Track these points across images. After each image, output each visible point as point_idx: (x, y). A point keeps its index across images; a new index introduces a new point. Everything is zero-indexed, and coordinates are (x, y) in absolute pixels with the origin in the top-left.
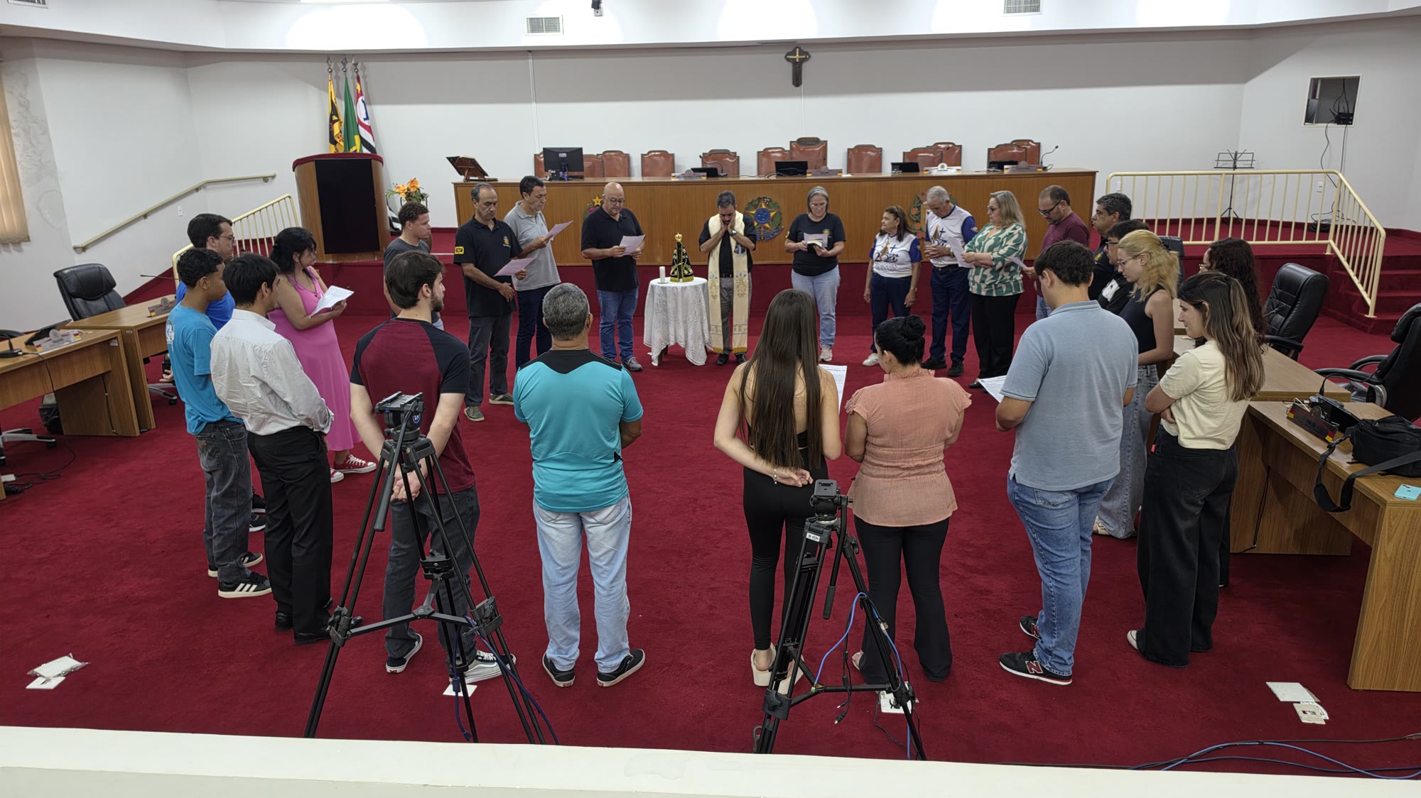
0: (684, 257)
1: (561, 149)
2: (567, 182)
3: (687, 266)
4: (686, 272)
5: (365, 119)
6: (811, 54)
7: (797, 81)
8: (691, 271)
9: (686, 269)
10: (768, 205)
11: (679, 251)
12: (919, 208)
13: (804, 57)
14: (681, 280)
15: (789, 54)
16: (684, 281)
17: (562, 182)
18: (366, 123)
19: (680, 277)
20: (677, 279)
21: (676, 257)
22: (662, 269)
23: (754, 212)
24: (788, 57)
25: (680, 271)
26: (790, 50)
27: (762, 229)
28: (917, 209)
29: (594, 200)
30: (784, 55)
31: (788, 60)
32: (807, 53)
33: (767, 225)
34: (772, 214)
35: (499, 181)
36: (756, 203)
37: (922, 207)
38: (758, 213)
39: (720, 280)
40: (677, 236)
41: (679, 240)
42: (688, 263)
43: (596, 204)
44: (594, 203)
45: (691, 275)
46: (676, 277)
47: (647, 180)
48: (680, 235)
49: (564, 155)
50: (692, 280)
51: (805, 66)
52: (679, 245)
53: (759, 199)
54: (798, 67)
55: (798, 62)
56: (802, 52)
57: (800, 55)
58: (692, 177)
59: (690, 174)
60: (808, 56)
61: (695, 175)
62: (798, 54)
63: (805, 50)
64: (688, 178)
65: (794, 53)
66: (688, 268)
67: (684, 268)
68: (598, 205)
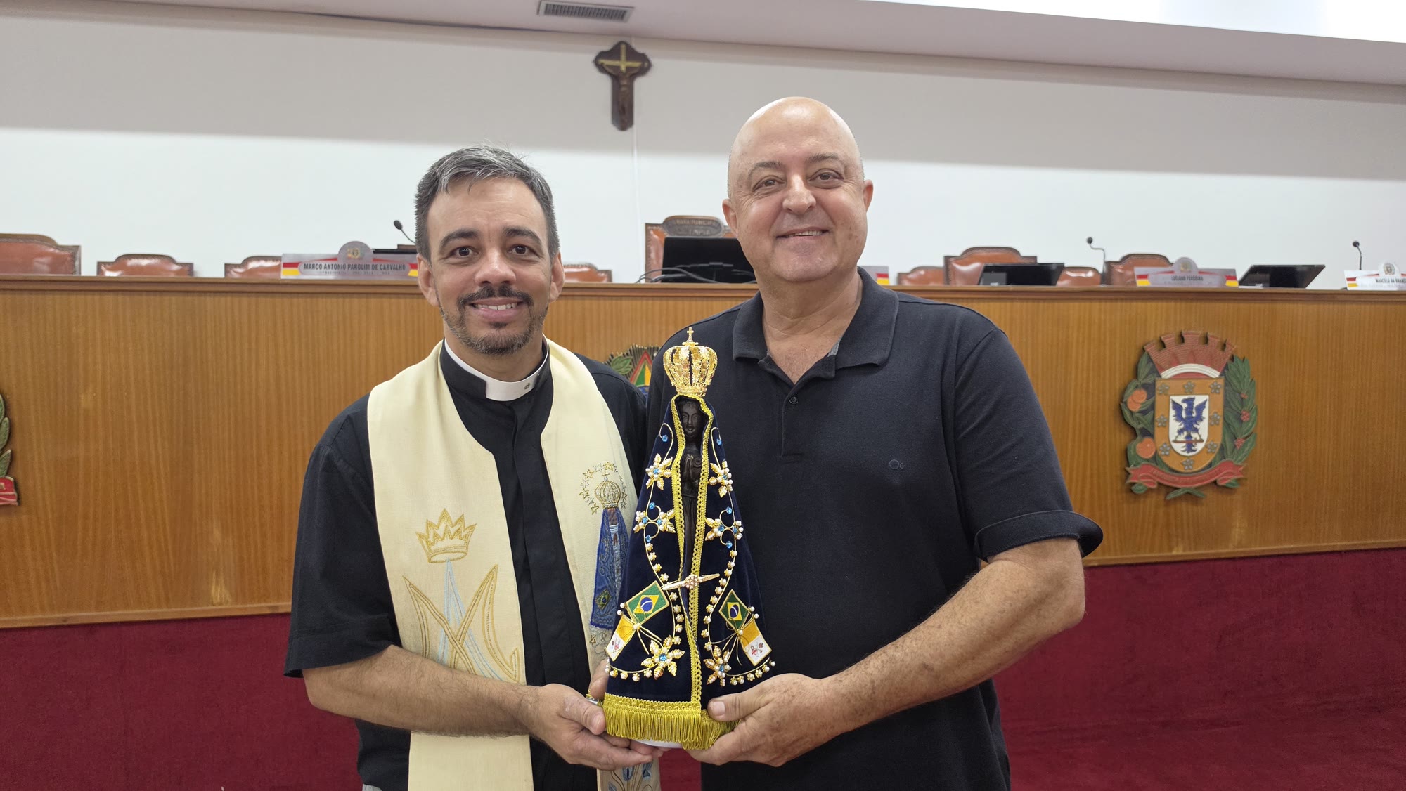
6: (654, 61)
7: (623, 117)
13: (637, 64)
15: (603, 55)
24: (603, 61)
26: (606, 47)
31: (603, 68)
32: (643, 58)
54: (624, 86)
55: (624, 74)
56: (632, 54)
57: (628, 59)
58: (367, 267)
59: (360, 259)
60: (646, 64)
61: (378, 264)
62: (623, 57)
63: (640, 49)
64: (351, 271)
65: (613, 53)
66: (739, 617)
67: (708, 619)
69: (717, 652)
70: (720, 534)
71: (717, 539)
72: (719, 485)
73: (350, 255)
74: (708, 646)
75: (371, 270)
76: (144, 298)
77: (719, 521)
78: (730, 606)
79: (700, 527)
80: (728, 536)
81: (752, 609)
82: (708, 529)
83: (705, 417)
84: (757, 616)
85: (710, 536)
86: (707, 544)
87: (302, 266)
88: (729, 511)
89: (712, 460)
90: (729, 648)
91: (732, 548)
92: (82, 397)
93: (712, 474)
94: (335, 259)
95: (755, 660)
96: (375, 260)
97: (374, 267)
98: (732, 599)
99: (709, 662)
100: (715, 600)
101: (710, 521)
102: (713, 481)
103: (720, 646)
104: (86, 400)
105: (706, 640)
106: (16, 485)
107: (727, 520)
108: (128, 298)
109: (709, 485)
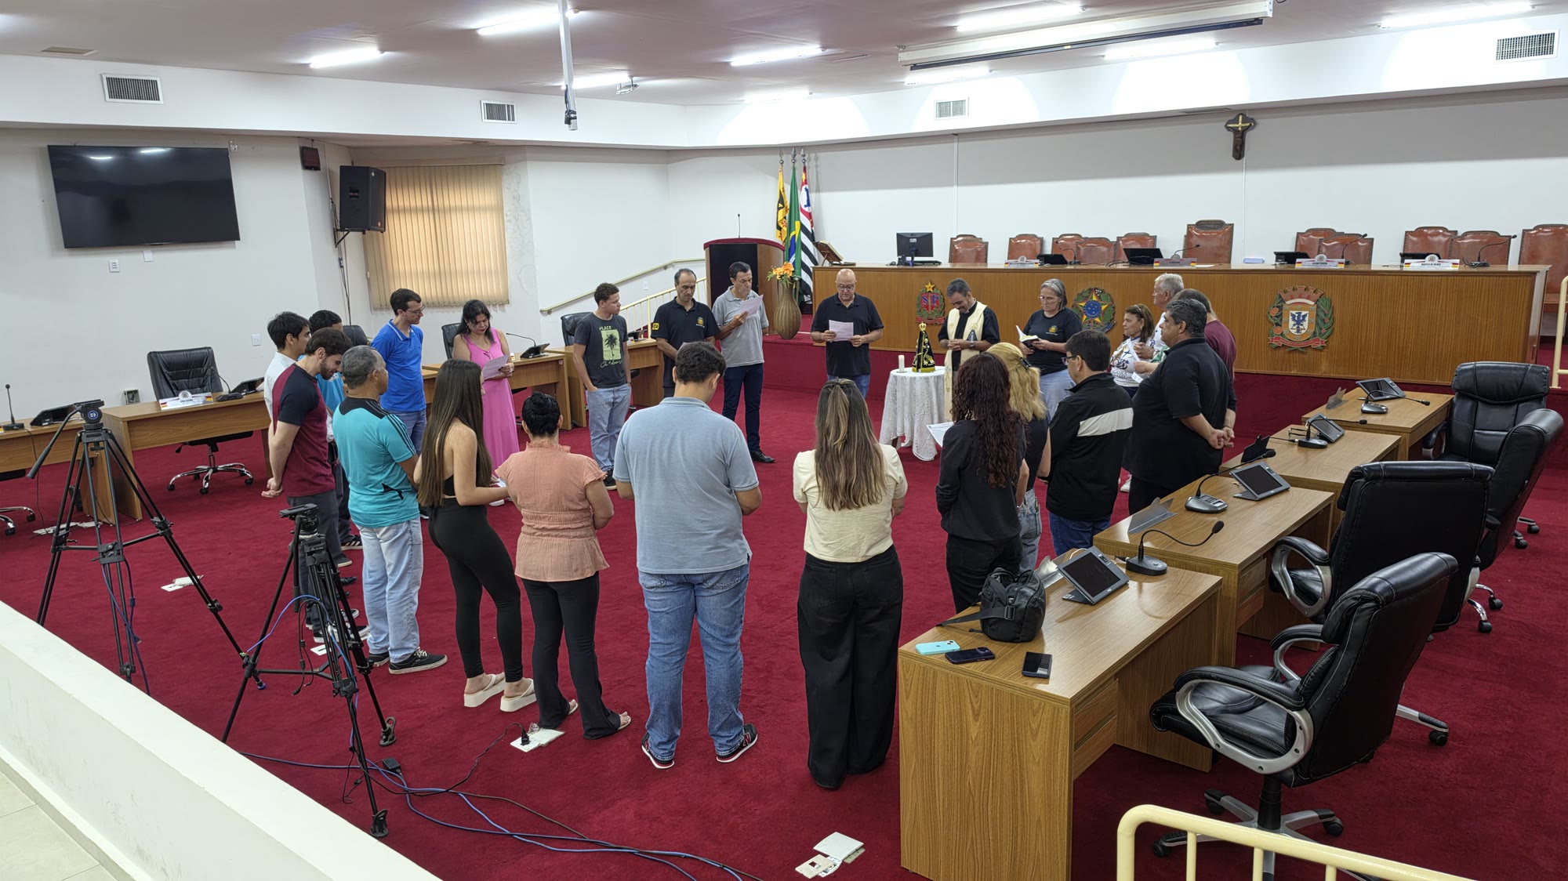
0: (925, 347)
1: (912, 234)
2: (911, 267)
3: (928, 357)
4: (926, 363)
7: (1239, 152)
8: (932, 361)
9: (926, 359)
10: (1099, 297)
11: (921, 341)
12: (1280, 308)
13: (1252, 124)
14: (920, 370)
15: (1231, 122)
16: (922, 372)
17: (908, 267)
19: (919, 367)
20: (917, 369)
21: (916, 347)
22: (901, 358)
23: (1083, 304)
24: (1230, 126)
25: (919, 361)
26: (1232, 118)
27: (1092, 324)
28: (1278, 309)
29: (926, 286)
30: (1225, 124)
31: (1230, 130)
33: (1097, 319)
34: (1103, 307)
35: (857, 266)
36: (1086, 294)
37: (1284, 307)
38: (1088, 305)
40: (920, 324)
41: (923, 329)
42: (930, 353)
43: (928, 290)
44: (926, 289)
45: (933, 366)
46: (915, 366)
47: (958, 266)
48: (923, 325)
49: (914, 240)
50: (934, 370)
51: (1253, 134)
52: (921, 335)
53: (1091, 290)
54: (1240, 136)
55: (1239, 131)
56: (1246, 119)
57: (1243, 123)
62: (1240, 122)
65: (1236, 120)
68: (930, 292)
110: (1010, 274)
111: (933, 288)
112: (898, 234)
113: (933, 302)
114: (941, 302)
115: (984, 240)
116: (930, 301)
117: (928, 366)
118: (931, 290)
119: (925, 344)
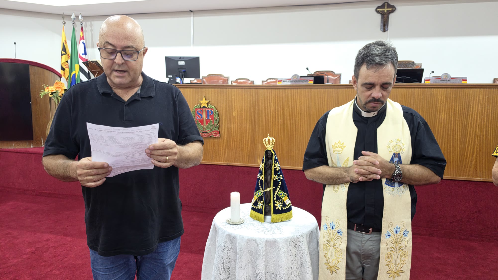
0: (276, 177)
1: (180, 58)
3: (281, 193)
4: (279, 205)
5: (83, 54)
6: (396, 7)
7: (384, 27)
8: (288, 201)
9: (278, 198)
11: (268, 167)
13: (390, 9)
14: (268, 218)
15: (379, 7)
16: (273, 222)
18: (84, 56)
19: (267, 213)
20: (262, 216)
21: (262, 177)
24: (378, 9)
25: (267, 202)
26: (380, 5)
29: (201, 102)
30: (375, 8)
31: (378, 12)
32: (393, 7)
39: (348, 233)
40: (267, 139)
41: (270, 147)
42: (284, 188)
43: (203, 105)
44: (201, 104)
45: (288, 209)
46: (259, 211)
48: (271, 139)
49: (182, 63)
51: (392, 16)
52: (269, 156)
54: (385, 17)
55: (386, 13)
56: (389, 6)
57: (387, 8)
58: (298, 81)
59: (297, 79)
60: (394, 9)
61: (301, 80)
62: (386, 7)
63: (392, 4)
64: (294, 82)
65: (383, 6)
66: (283, 195)
67: (275, 196)
68: (204, 107)
69: (278, 203)
70: (277, 179)
71: (276, 180)
72: (276, 168)
73: (294, 78)
74: (275, 202)
75: (299, 82)
76: (247, 90)
77: (277, 176)
78: (280, 193)
79: (273, 177)
80: (279, 179)
81: (286, 193)
82: (274, 178)
83: (272, 154)
84: (287, 195)
85: (275, 179)
86: (274, 181)
87: (282, 81)
88: (279, 174)
89: (275, 163)
90: (281, 202)
91: (280, 181)
92: (233, 113)
93: (275, 166)
94: (290, 79)
95: (287, 204)
96: (300, 79)
97: (300, 81)
98: (280, 192)
99: (276, 205)
100: (276, 192)
101: (275, 176)
102: (275, 167)
103: (278, 202)
104: (234, 114)
105: (275, 200)
106: (219, 133)
107: (279, 176)
108: (244, 90)
109: (274, 168)
110: (287, 90)
111: (207, 104)
112: (167, 58)
113: (208, 116)
114: (216, 117)
115: (226, 75)
116: (204, 116)
117: (282, 211)
118: (206, 106)
119: (275, 174)
